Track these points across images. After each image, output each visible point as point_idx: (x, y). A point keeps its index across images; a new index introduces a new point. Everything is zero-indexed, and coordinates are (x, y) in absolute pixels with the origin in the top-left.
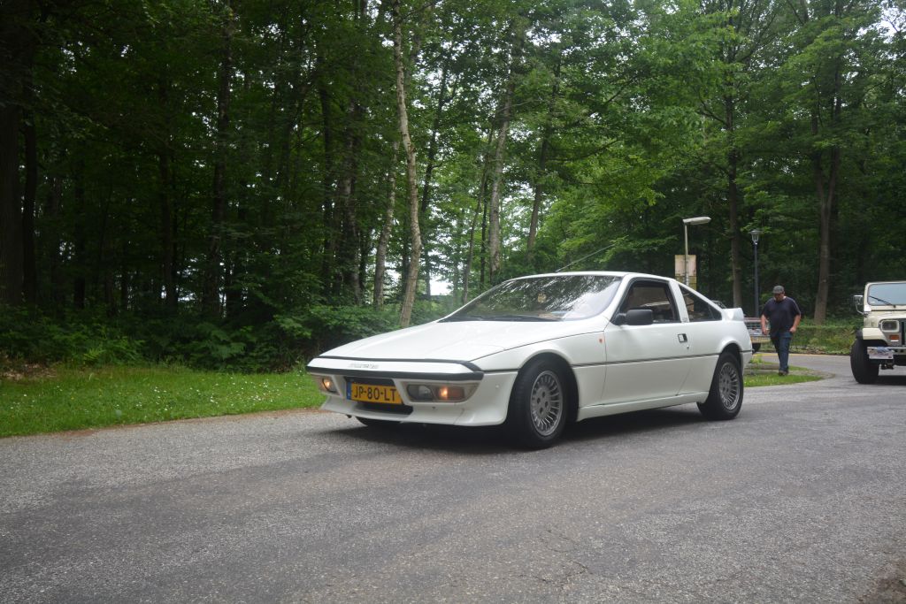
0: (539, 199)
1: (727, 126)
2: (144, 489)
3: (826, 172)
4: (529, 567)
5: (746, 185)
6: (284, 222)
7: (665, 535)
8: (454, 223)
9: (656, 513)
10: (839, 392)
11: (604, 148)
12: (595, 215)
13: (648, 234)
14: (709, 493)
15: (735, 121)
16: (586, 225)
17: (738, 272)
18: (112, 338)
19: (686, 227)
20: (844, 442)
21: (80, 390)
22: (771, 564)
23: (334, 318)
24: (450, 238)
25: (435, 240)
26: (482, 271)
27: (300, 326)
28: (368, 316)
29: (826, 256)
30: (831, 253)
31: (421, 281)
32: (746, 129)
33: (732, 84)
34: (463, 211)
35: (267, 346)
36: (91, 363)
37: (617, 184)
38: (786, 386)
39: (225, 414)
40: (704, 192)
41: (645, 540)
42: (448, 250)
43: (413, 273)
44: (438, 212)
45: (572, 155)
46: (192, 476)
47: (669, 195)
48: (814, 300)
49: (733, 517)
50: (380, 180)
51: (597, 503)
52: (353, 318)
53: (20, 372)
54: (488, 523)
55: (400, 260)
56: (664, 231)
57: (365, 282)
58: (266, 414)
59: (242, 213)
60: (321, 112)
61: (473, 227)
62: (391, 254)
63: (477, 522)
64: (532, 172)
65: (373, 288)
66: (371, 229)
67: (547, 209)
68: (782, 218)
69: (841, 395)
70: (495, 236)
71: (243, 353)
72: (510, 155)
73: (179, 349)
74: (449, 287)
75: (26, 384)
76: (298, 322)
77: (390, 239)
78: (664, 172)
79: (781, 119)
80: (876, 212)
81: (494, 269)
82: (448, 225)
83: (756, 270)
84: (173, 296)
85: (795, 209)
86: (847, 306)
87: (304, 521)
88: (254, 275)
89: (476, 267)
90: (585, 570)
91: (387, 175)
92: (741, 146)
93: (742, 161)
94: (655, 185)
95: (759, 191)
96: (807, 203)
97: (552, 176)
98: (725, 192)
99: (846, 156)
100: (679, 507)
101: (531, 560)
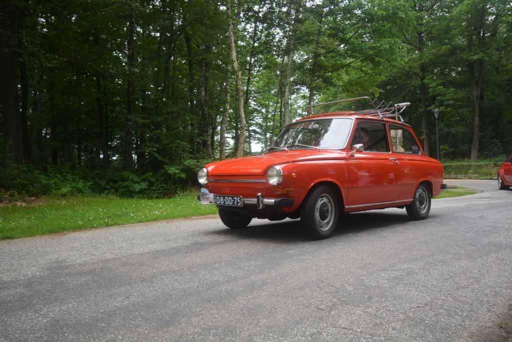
0: (312, 95)
1: (420, 50)
2: (97, 265)
3: (477, 74)
4: (312, 302)
5: (431, 83)
6: (168, 113)
7: (387, 283)
8: (264, 111)
9: (382, 271)
10: (485, 201)
11: (348, 65)
12: (344, 103)
14: (412, 259)
15: (424, 47)
16: (339, 109)
17: (426, 133)
18: (74, 181)
20: (488, 228)
21: (58, 211)
22: (448, 297)
23: (198, 166)
24: (261, 119)
25: (253, 121)
27: (179, 171)
29: (477, 123)
30: (480, 121)
31: (246, 144)
32: (431, 50)
33: (422, 25)
34: (268, 103)
35: (161, 184)
36: (64, 196)
37: (357, 85)
38: (455, 198)
39: (139, 222)
40: (407, 88)
41: (376, 285)
42: (261, 126)
43: (242, 140)
44: (255, 105)
45: (330, 69)
46: (123, 257)
47: (386, 90)
48: (471, 148)
49: (426, 272)
50: (221, 87)
51: (349, 266)
53: (24, 202)
54: (288, 278)
55: (234, 133)
57: (214, 146)
58: (162, 221)
59: (144, 108)
60: (186, 49)
61: (275, 112)
62: (228, 129)
63: (282, 278)
64: (308, 80)
65: (219, 149)
66: (216, 115)
67: (316, 101)
68: (452, 102)
69: (487, 202)
70: (287, 117)
71: (147, 188)
72: (295, 70)
73: (111, 187)
74: (262, 147)
75: (28, 208)
76: (178, 169)
77: (228, 121)
78: (383, 78)
79: (450, 45)
80: (506, 96)
82: (259, 112)
83: (437, 133)
84: (107, 157)
85: (459, 96)
86: (490, 151)
87: (186, 280)
88: (152, 144)
89: (277, 135)
90: (343, 303)
91: (225, 84)
92: (427, 61)
93: (428, 69)
94: (378, 85)
95: (438, 86)
96: (466, 93)
97: (319, 81)
98: (418, 88)
99: (488, 65)
100: (395, 267)
101: (313, 298)
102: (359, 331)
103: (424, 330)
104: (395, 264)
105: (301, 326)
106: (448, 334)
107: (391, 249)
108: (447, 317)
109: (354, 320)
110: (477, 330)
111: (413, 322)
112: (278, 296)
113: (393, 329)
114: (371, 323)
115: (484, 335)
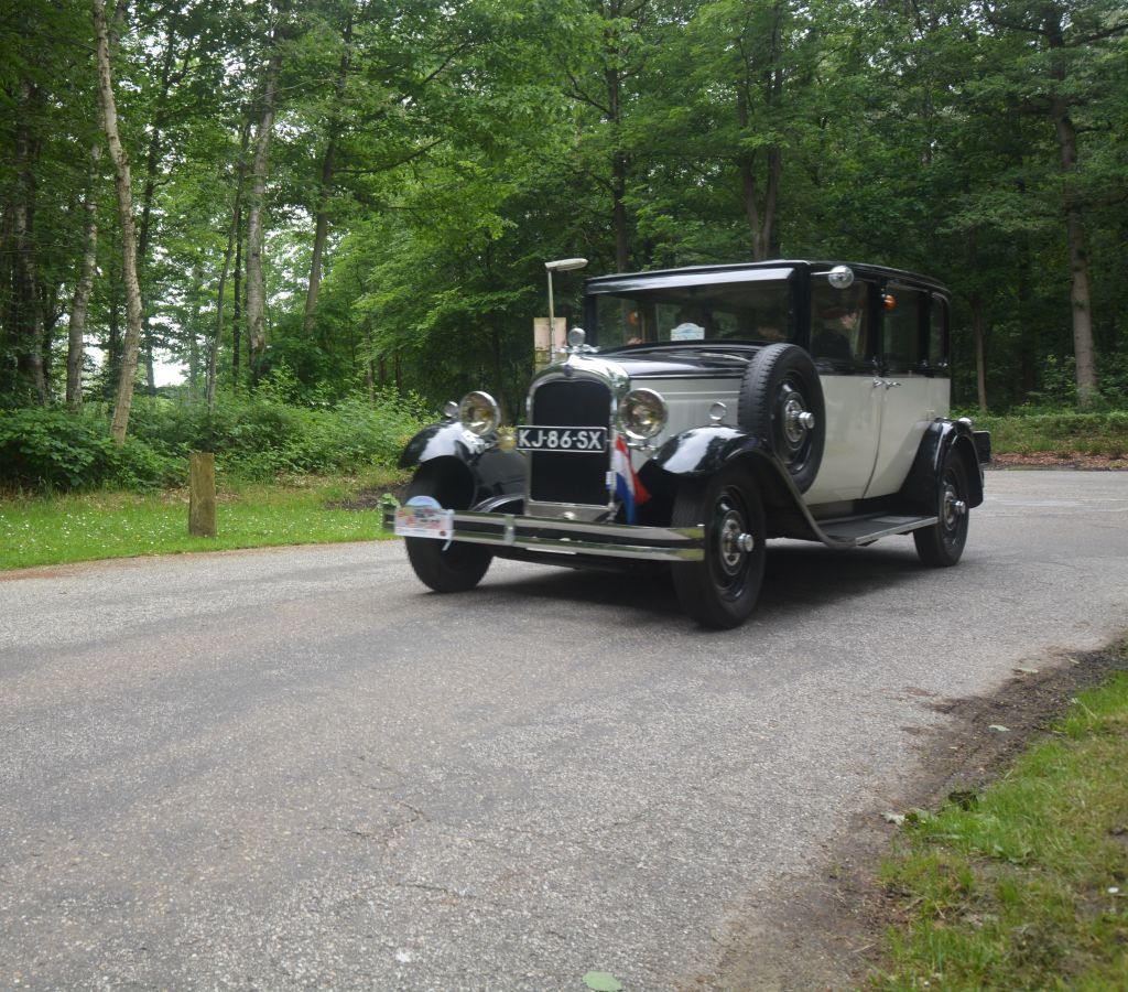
0: (321, 232)
1: (611, 116)
3: (761, 184)
4: (336, 816)
5: (640, 206)
7: (534, 758)
8: (188, 272)
9: (519, 724)
11: (423, 152)
12: (409, 257)
13: (491, 284)
14: (597, 691)
15: (621, 108)
16: (396, 271)
19: (550, 275)
22: (693, 797)
23: (9, 428)
24: (183, 297)
25: (162, 299)
26: (236, 348)
28: (60, 425)
31: (140, 364)
32: (641, 118)
33: (616, 51)
34: (203, 251)
37: (443, 209)
40: (577, 217)
41: (505, 766)
42: (181, 315)
43: (131, 355)
44: (165, 255)
45: (372, 164)
47: (522, 223)
49: (634, 727)
50: (73, 206)
51: (430, 711)
52: (36, 429)
54: (268, 749)
55: (104, 331)
56: (516, 280)
57: (51, 367)
62: (91, 323)
63: (252, 748)
65: (64, 377)
66: (58, 284)
67: (334, 248)
70: (254, 292)
72: (277, 165)
74: (184, 373)
77: (91, 300)
78: (514, 187)
79: (691, 104)
80: (835, 245)
81: (255, 344)
82: (179, 276)
85: (714, 243)
89: (226, 342)
90: (418, 816)
91: (82, 199)
92: (631, 145)
93: (635, 168)
94: (500, 208)
95: (659, 215)
96: (734, 234)
97: (344, 197)
98: (608, 218)
99: (791, 160)
100: (553, 713)
101: (338, 805)
102: (462, 893)
103: (635, 889)
104: (554, 705)
105: (309, 883)
106: (697, 897)
107: (541, 664)
108: (691, 851)
109: (449, 863)
110: (771, 884)
111: (605, 867)
112: (243, 800)
113: (553, 887)
114: (494, 871)
115: (788, 898)
